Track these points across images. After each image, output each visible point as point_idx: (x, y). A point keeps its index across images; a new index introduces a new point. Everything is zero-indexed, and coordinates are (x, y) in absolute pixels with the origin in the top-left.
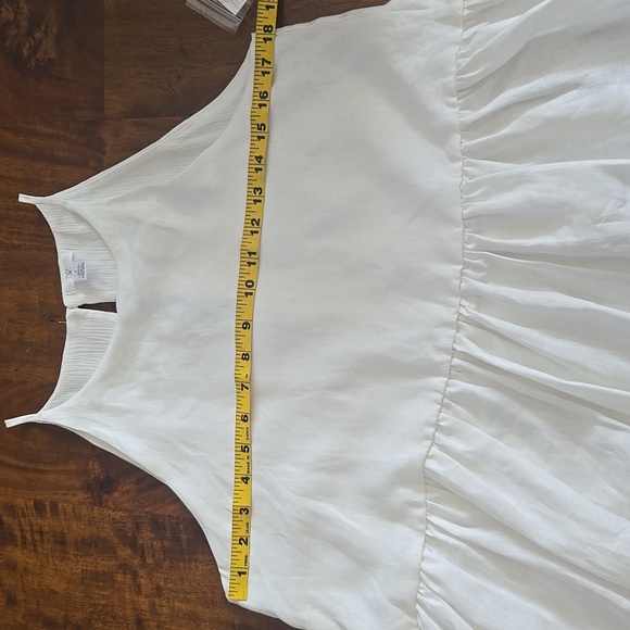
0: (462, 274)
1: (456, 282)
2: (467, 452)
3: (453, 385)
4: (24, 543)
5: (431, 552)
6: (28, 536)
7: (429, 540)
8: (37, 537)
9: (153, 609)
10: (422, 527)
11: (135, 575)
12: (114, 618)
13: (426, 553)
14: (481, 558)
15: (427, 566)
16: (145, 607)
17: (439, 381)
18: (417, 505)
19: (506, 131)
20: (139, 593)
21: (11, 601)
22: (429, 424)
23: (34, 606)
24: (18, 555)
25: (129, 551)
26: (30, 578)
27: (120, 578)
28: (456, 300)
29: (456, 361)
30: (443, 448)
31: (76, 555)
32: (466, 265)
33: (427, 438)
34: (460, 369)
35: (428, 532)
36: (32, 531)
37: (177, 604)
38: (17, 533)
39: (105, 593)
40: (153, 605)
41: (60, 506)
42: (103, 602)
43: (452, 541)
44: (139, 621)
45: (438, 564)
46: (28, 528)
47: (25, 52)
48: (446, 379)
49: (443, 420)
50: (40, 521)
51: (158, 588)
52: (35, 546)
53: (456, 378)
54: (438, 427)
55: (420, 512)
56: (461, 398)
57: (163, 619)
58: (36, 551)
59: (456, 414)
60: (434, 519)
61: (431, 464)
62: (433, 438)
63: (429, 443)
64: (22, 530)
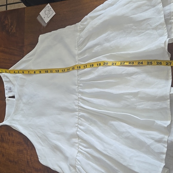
0: (78, 88)
1: (77, 90)
2: (84, 129)
3: (80, 114)
4: (6, 142)
5: (79, 155)
6: (7, 141)
7: (79, 152)
8: (9, 141)
9: (31, 159)
10: (77, 148)
11: (27, 151)
12: (23, 161)
13: (78, 155)
14: (89, 156)
15: (77, 158)
16: (29, 159)
17: (77, 113)
18: (76, 143)
19: (85, 56)
20: (28, 155)
21: (3, 155)
22: (77, 123)
23: (7, 157)
24: (5, 145)
25: (26, 145)
26: (7, 150)
27: (24, 151)
28: (77, 94)
29: (80, 108)
30: (80, 129)
31: (16, 146)
32: (79, 86)
33: (76, 127)
34: (81, 110)
35: (79, 150)
36: (8, 139)
37: (35, 158)
38: (5, 140)
39: (21, 155)
40: (30, 158)
41: (13, 134)
42: (21, 157)
43: (83, 152)
44: (28, 162)
45: (80, 157)
46: (7, 139)
47: (10, 30)
48: (78, 112)
49: (79, 122)
50: (9, 137)
51: (32, 154)
52: (8, 143)
53: (80, 112)
54: (78, 124)
55: (77, 145)
56: (82, 116)
57: (32, 161)
58: (8, 144)
59: (81, 120)
60: (80, 147)
61: (78, 133)
62: (78, 127)
63: (77, 128)
64: (6, 139)
